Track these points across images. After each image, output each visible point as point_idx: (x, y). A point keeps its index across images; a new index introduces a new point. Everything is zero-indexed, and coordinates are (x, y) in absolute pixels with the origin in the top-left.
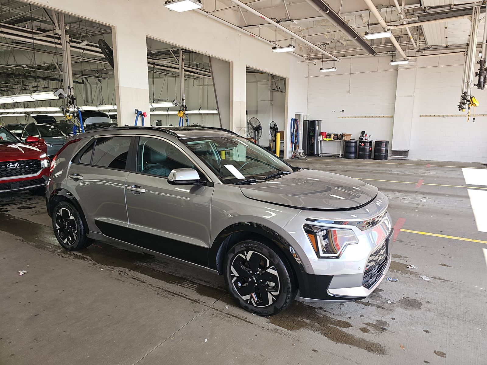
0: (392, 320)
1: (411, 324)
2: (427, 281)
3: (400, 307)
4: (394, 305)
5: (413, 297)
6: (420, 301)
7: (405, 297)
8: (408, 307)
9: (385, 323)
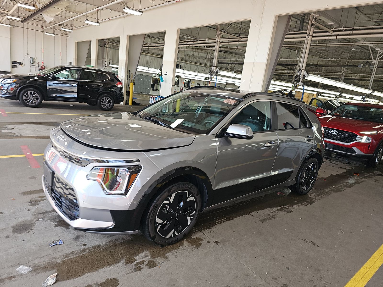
0: (30, 209)
1: (14, 212)
2: (19, 265)
3: (29, 220)
4: (35, 219)
5: (24, 235)
6: (16, 234)
7: (31, 231)
8: (23, 223)
9: (33, 205)
